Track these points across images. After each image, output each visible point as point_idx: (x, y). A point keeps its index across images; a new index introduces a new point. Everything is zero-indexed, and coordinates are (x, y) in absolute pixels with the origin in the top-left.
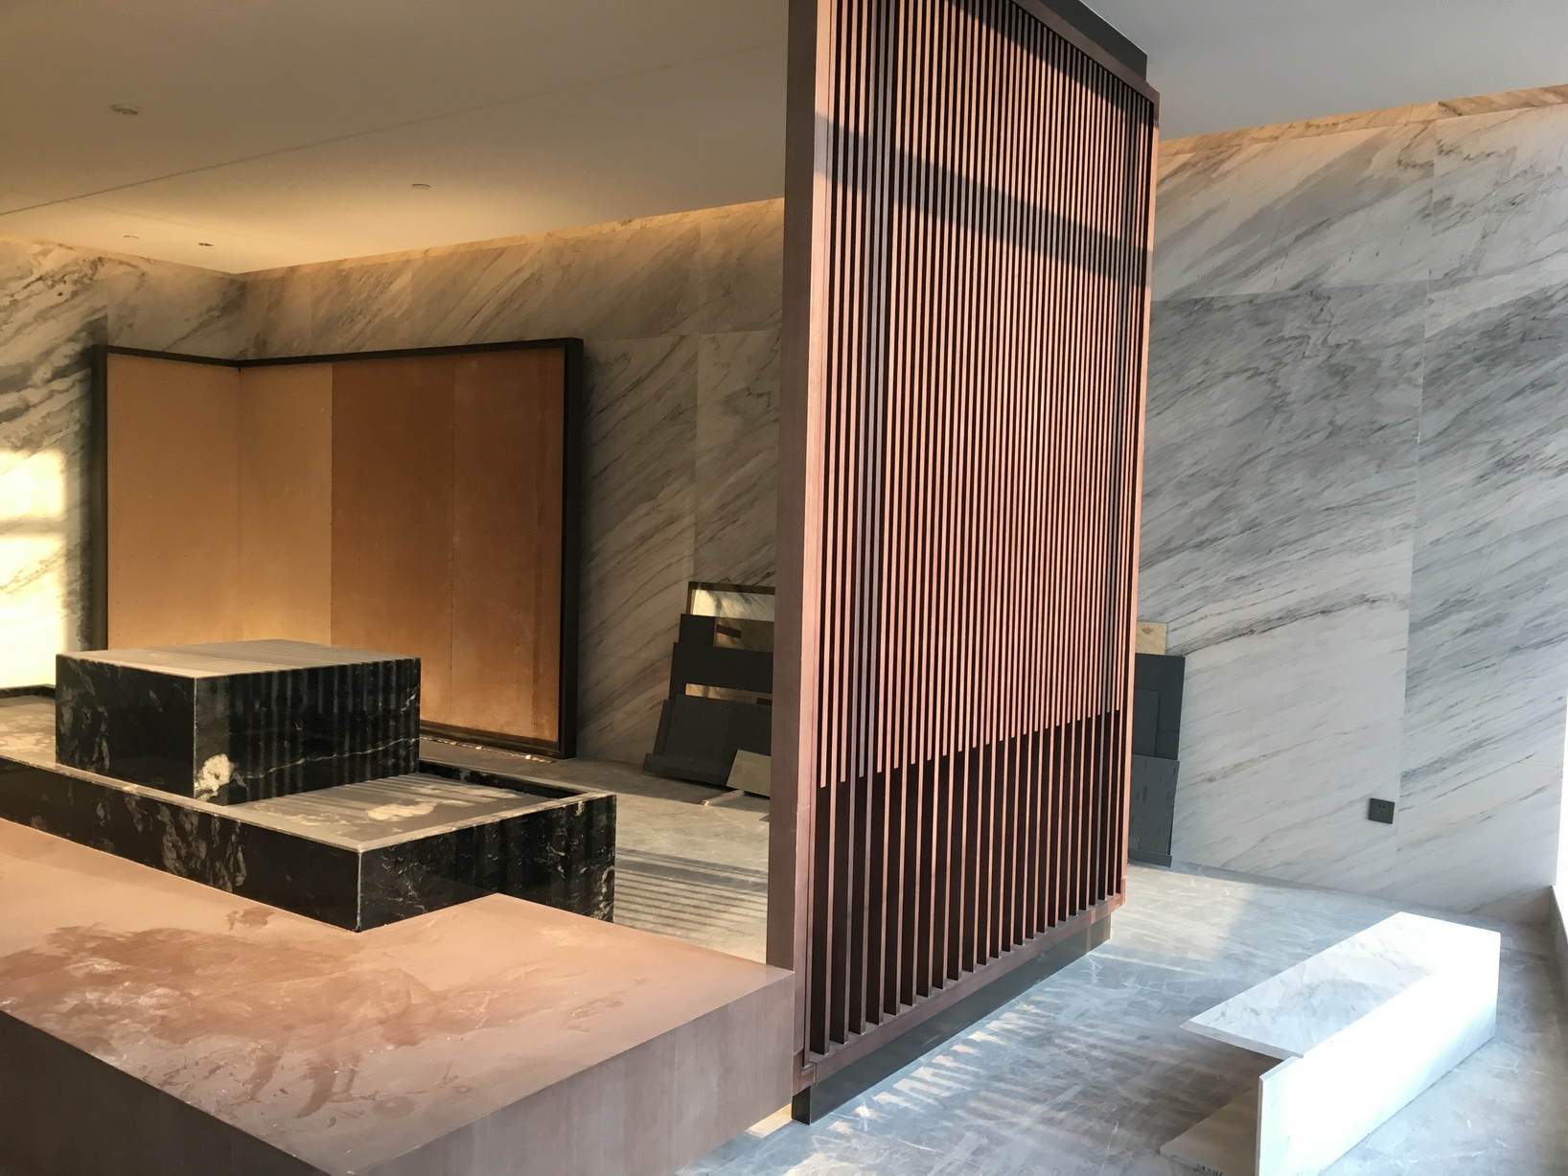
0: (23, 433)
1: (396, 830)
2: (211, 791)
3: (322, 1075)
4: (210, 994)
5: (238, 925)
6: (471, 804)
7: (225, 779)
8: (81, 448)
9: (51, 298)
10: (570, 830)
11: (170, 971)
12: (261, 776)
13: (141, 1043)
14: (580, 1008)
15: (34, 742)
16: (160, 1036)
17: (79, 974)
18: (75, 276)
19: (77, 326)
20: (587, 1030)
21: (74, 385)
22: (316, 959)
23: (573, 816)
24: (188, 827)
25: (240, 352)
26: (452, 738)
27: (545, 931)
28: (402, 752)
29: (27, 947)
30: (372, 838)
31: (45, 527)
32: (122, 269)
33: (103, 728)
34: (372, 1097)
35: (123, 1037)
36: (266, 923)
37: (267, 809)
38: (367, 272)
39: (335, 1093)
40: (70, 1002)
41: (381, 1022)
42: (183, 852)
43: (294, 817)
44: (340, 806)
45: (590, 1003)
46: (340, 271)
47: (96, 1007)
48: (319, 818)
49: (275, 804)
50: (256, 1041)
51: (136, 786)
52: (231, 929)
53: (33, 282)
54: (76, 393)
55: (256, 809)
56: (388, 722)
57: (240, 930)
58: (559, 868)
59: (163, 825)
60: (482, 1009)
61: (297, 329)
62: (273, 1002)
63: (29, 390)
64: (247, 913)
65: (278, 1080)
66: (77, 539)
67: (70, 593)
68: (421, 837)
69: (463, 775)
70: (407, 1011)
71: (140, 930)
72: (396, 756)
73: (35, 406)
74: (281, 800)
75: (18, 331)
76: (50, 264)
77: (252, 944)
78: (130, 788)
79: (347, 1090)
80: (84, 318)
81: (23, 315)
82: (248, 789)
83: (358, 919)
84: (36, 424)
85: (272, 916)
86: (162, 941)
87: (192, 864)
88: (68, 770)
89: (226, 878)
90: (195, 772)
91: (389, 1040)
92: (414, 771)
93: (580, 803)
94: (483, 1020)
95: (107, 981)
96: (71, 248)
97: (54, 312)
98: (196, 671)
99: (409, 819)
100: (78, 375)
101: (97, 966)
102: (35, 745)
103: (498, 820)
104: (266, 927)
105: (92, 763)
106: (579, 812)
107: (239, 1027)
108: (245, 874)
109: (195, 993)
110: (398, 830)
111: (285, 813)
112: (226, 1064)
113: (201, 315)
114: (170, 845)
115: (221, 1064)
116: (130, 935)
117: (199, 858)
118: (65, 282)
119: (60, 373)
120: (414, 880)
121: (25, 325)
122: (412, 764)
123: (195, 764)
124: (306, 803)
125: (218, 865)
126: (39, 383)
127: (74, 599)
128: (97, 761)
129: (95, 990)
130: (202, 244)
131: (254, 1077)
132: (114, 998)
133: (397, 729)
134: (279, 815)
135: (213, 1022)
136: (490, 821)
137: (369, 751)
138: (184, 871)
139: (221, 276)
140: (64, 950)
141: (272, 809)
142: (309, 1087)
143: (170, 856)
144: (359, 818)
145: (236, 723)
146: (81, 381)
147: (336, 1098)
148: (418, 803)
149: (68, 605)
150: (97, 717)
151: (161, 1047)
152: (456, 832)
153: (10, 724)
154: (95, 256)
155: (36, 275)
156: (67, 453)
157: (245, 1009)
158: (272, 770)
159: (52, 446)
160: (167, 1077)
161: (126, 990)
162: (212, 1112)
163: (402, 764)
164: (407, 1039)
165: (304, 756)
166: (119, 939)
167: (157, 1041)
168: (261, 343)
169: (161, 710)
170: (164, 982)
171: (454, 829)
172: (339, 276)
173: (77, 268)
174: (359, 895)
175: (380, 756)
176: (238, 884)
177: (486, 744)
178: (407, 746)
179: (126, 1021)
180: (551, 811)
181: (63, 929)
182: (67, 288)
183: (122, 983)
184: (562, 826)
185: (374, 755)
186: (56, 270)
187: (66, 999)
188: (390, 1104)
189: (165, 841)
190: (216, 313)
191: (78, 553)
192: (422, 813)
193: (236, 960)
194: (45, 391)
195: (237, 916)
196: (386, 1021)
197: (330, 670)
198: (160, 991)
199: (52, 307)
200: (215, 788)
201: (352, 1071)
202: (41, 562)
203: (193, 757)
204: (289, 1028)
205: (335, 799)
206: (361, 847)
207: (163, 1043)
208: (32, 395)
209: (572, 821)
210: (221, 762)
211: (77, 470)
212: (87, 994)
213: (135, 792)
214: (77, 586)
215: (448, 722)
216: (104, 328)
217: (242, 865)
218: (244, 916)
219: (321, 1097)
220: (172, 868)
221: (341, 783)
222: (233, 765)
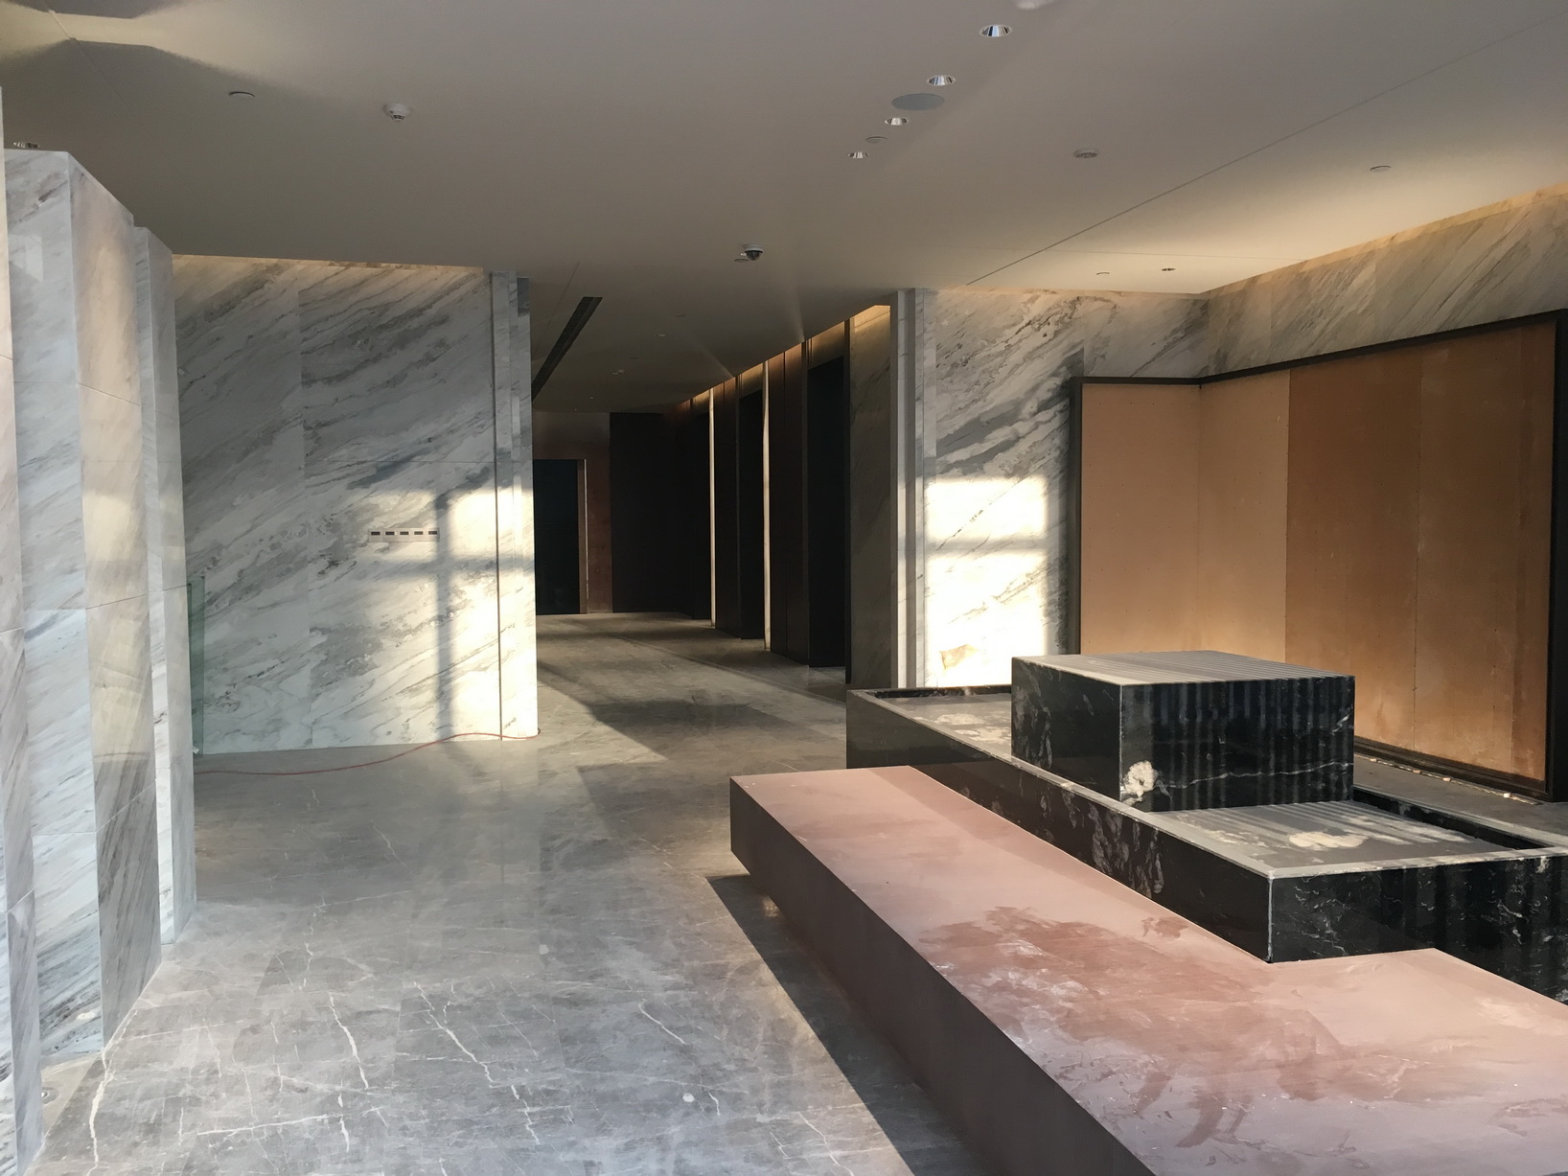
0: (1014, 461)
1: (1316, 860)
2: (1135, 796)
3: (1209, 1106)
4: (1114, 997)
5: (1152, 932)
6: (1407, 843)
7: (1149, 786)
8: (1061, 472)
9: (1038, 340)
10: (1529, 888)
11: (1083, 966)
12: (1184, 787)
13: (1046, 1031)
14: (1518, 1104)
15: (1001, 735)
16: (1063, 1028)
17: (1006, 953)
18: (1057, 317)
19: (1059, 362)
20: (1524, 1134)
21: (1055, 416)
22: (1223, 982)
23: (1533, 873)
24: (1113, 828)
25: (1202, 370)
26: (1416, 766)
27: (1486, 1003)
28: (1333, 776)
29: (968, 919)
30: (1288, 864)
31: (1031, 545)
32: (1098, 304)
33: (1047, 726)
34: (1257, 1146)
35: (1032, 1022)
36: (1178, 935)
37: (1188, 820)
38: (1328, 271)
39: (1219, 1131)
40: (995, 978)
41: (1279, 1066)
42: (1109, 851)
43: (1213, 832)
44: (1263, 827)
45: (1532, 1102)
46: (1300, 275)
47: (1015, 987)
48: (1237, 836)
49: (1197, 817)
50: (1150, 1055)
51: (1073, 783)
52: (1145, 935)
53: (1023, 328)
54: (1056, 423)
55: (1177, 819)
56: (1318, 743)
57: (1152, 938)
58: (1515, 932)
59: (1093, 823)
60: (1395, 1078)
61: (1257, 340)
62: (1172, 1018)
63: (1020, 423)
64: (1162, 922)
65: (1163, 1102)
66: (1056, 553)
67: (1050, 603)
68: (1341, 872)
69: (1402, 809)
70: (1309, 1061)
71: (1064, 920)
72: (1327, 781)
73: (1024, 437)
74: (1204, 812)
75: (1011, 372)
76: (1037, 309)
77: (1162, 955)
78: (1067, 785)
79: (1232, 1130)
80: (1064, 354)
81: (1016, 357)
82: (1171, 798)
83: (1270, 949)
84: (1024, 453)
85: (1185, 930)
86: (1080, 936)
87: (1117, 864)
88: (1020, 763)
89: (1146, 883)
90: (1121, 775)
91: (1284, 1087)
92: (1348, 798)
93: (1543, 858)
94: (1396, 1091)
95: (1028, 964)
96: (1054, 293)
97: (1041, 351)
98: (1121, 681)
99: (1333, 850)
100: (1059, 407)
101: (1022, 948)
102: (1001, 737)
103: (1434, 865)
104: (1179, 939)
105: (1039, 759)
106: (1542, 868)
107: (1136, 1036)
108: (1163, 883)
109: (1102, 992)
110: (1319, 861)
111: (1205, 826)
112: (1119, 1071)
113: (1165, 339)
114: (1099, 843)
115: (1114, 1070)
116: (1054, 924)
117: (1123, 859)
118: (1049, 324)
119: (1043, 406)
120: (1332, 917)
121: (1017, 366)
122: (1345, 790)
123: (1121, 769)
124: (1228, 819)
125: (1139, 869)
126: (1028, 417)
127: (1053, 608)
128: (1042, 757)
129: (1015, 971)
130: (1165, 270)
131: (1142, 1092)
132: (1031, 983)
133: (1327, 751)
134: (1199, 828)
135: (1111, 1025)
136: (1423, 865)
137: (1297, 772)
138: (1110, 870)
139: (1185, 298)
140: (998, 928)
141: (1193, 821)
142: (1194, 1118)
143: (1099, 854)
144: (1279, 842)
145: (1159, 732)
146: (1061, 412)
147: (1219, 1136)
148: (1346, 834)
149: (1048, 614)
150: (1042, 717)
151: (1063, 1039)
152: (1382, 871)
153: (986, 717)
154: (1074, 297)
155: (1026, 321)
156: (1049, 477)
157: (1144, 1020)
158: (1194, 782)
159: (1036, 472)
160: (1063, 1070)
161: (1042, 976)
162: (1098, 1117)
163: (1334, 789)
164: (1305, 1092)
165: (1228, 769)
166: (1044, 926)
167: (1060, 1032)
168: (1222, 357)
169: (1092, 714)
170: (1076, 976)
171: (1379, 868)
172: (1299, 278)
173: (1059, 309)
174: (1270, 924)
175: (1309, 778)
176: (1157, 892)
177: (1454, 775)
178: (1339, 771)
179: (1038, 1007)
180: (1503, 863)
181: (1001, 908)
182: (1050, 329)
183: (1039, 968)
184: (1519, 883)
185: (1302, 776)
186: (1042, 314)
187: (991, 974)
188: (1274, 1159)
189: (1094, 839)
190: (1180, 335)
191: (1057, 567)
192: (1349, 845)
193: (1145, 968)
194: (1031, 424)
195: (1152, 923)
196: (1284, 1066)
197: (1255, 684)
198: (1071, 984)
199: (1038, 348)
200: (1140, 794)
201: (1241, 1111)
202: (1028, 575)
203: (1118, 760)
204: (1183, 1049)
205: (1258, 818)
206: (1272, 874)
207: (1066, 1036)
208: (1021, 427)
209: (1531, 878)
210: (1145, 768)
211: (1056, 492)
212: (1010, 973)
213: (1070, 789)
214: (1056, 597)
215: (1411, 748)
216: (1081, 361)
217: (1160, 874)
218: (1159, 924)
219: (1204, 1130)
220: (1100, 865)
221: (1266, 802)
222: (1157, 773)
